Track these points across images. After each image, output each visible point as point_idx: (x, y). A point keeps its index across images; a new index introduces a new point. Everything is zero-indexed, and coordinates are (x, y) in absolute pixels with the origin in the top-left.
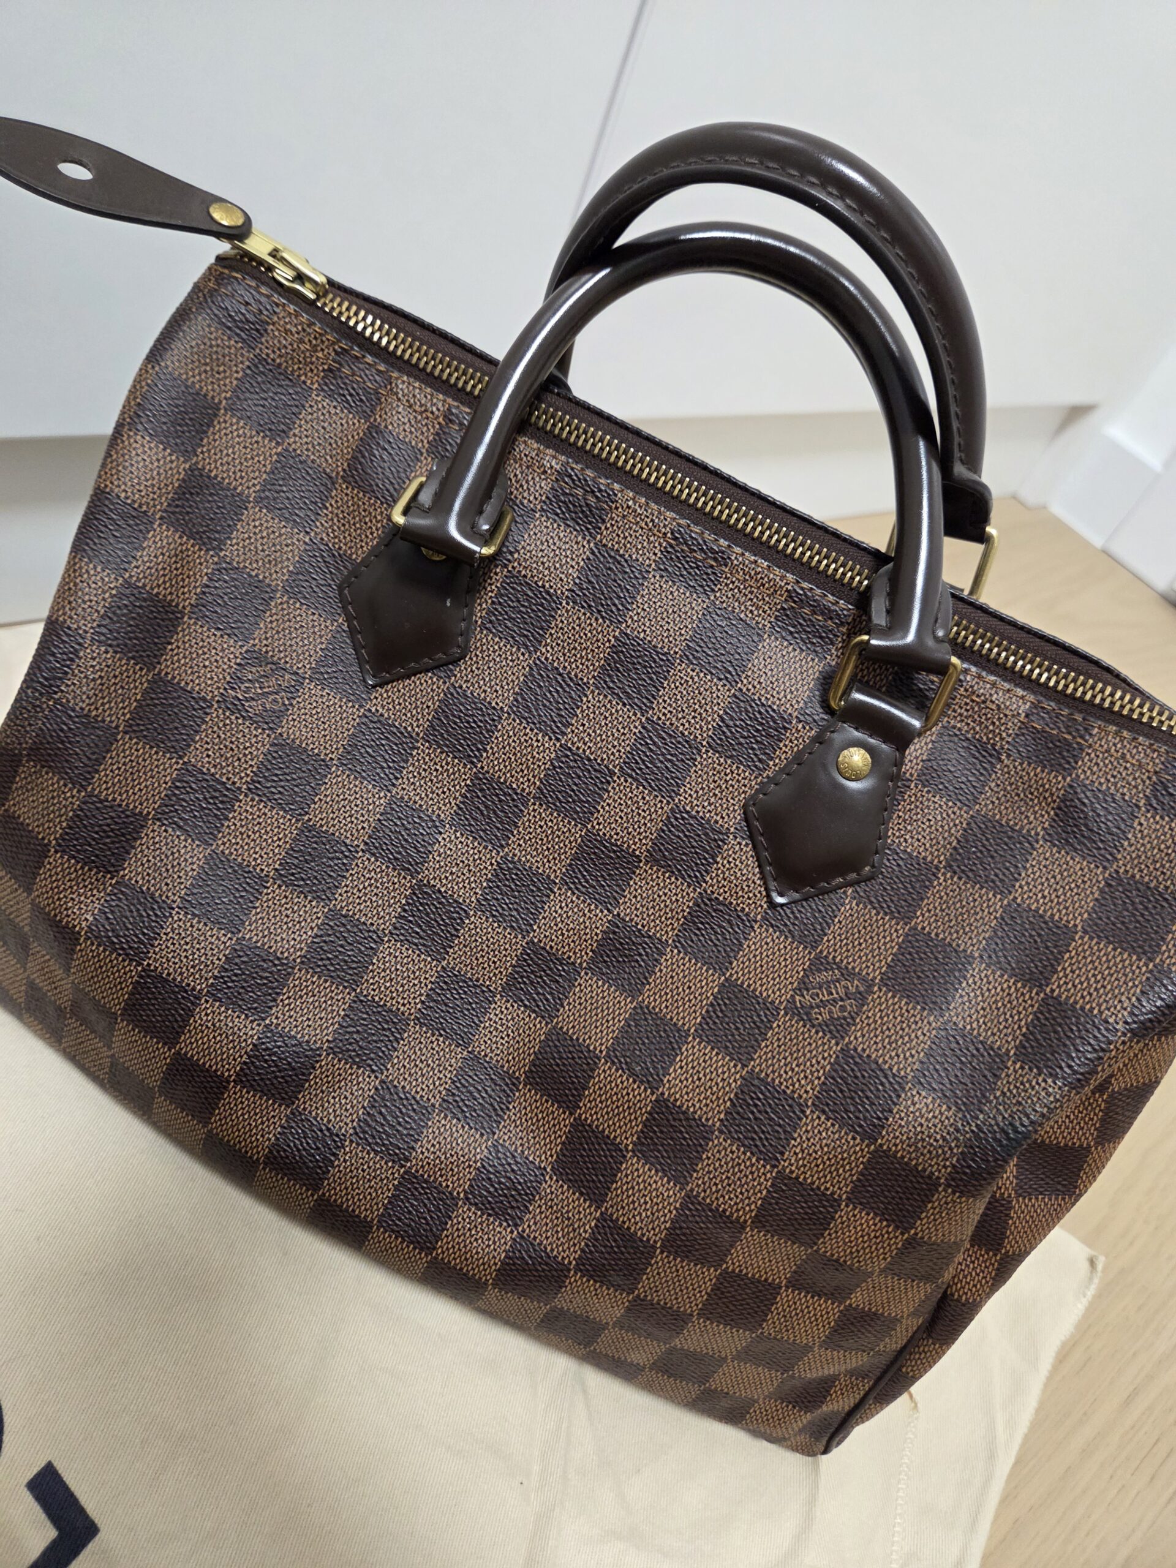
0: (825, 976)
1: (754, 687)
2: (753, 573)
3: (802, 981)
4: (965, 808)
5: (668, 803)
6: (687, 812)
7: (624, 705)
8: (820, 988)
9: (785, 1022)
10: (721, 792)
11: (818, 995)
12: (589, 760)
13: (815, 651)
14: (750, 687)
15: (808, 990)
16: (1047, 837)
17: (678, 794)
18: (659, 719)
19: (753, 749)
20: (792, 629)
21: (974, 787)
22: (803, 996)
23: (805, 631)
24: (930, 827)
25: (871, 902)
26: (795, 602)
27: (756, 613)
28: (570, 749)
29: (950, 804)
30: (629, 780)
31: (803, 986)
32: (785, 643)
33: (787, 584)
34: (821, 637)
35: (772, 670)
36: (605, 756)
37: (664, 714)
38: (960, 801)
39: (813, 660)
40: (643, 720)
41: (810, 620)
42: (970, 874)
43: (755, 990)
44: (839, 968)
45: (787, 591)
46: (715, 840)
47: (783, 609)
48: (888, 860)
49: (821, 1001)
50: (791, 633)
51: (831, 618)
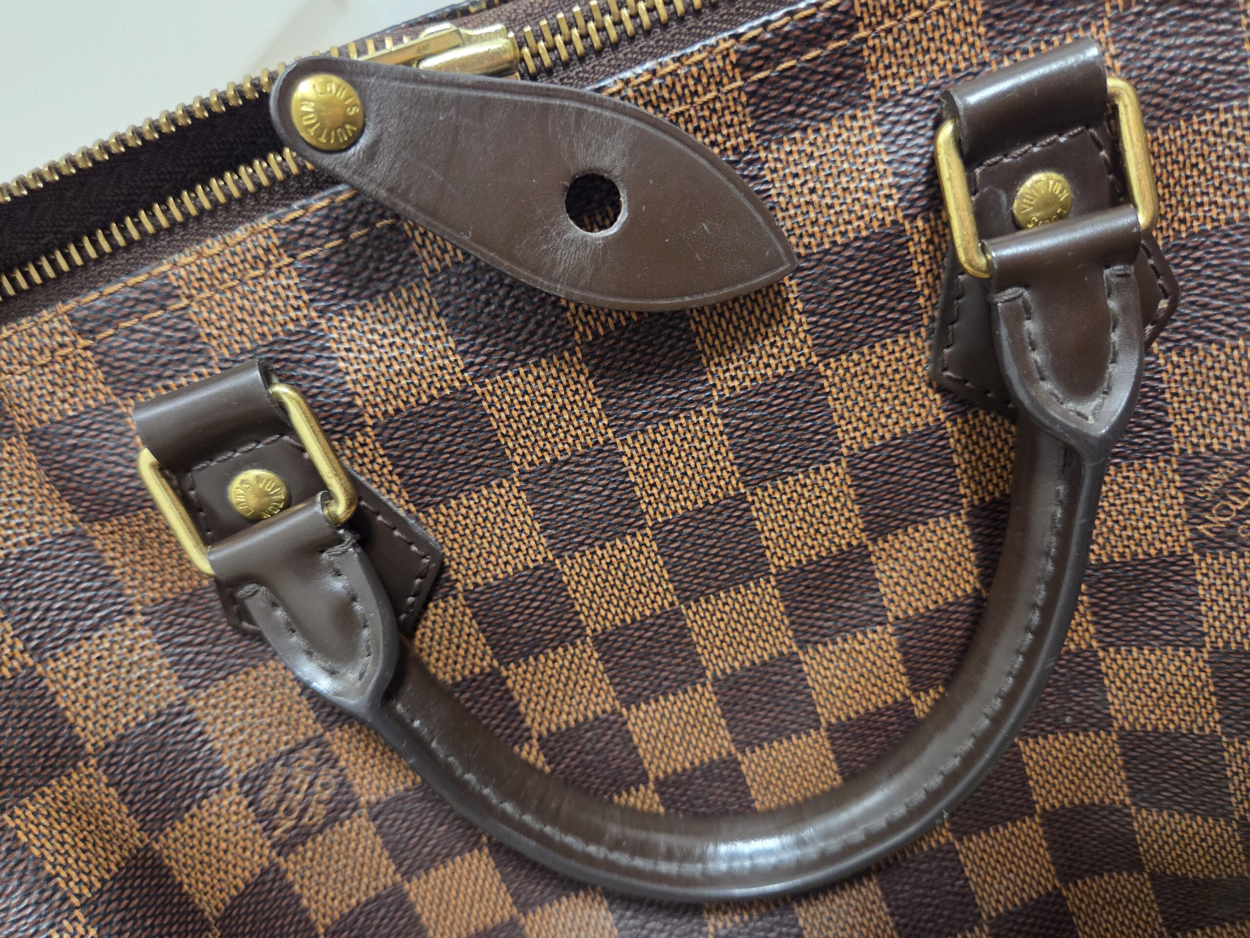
0: (1217, 479)
1: (812, 235)
2: (665, 93)
3: (1190, 505)
4: (1236, 103)
5: (838, 463)
6: (869, 451)
7: (676, 417)
8: (1224, 497)
9: (1209, 567)
10: (889, 390)
11: (1227, 508)
12: (700, 510)
13: (845, 104)
14: (806, 240)
15: (1208, 510)
17: (839, 444)
18: (734, 388)
19: (882, 308)
20: (788, 108)
21: (1226, 62)
22: (1207, 521)
23: (807, 92)
24: (1203, 172)
25: (1198, 338)
26: (759, 69)
27: (720, 138)
28: (667, 522)
29: (1208, 116)
30: (768, 484)
31: (1197, 510)
32: (797, 135)
33: (724, 58)
34: (838, 77)
35: (813, 191)
36: (713, 490)
37: (733, 378)
38: (1219, 99)
39: (854, 118)
40: (715, 409)
41: (803, 69)
43: (1135, 554)
44: (1227, 455)
45: (734, 66)
46: (933, 446)
47: (751, 95)
48: (1177, 266)
49: (1239, 512)
50: (792, 114)
51: (829, 37)
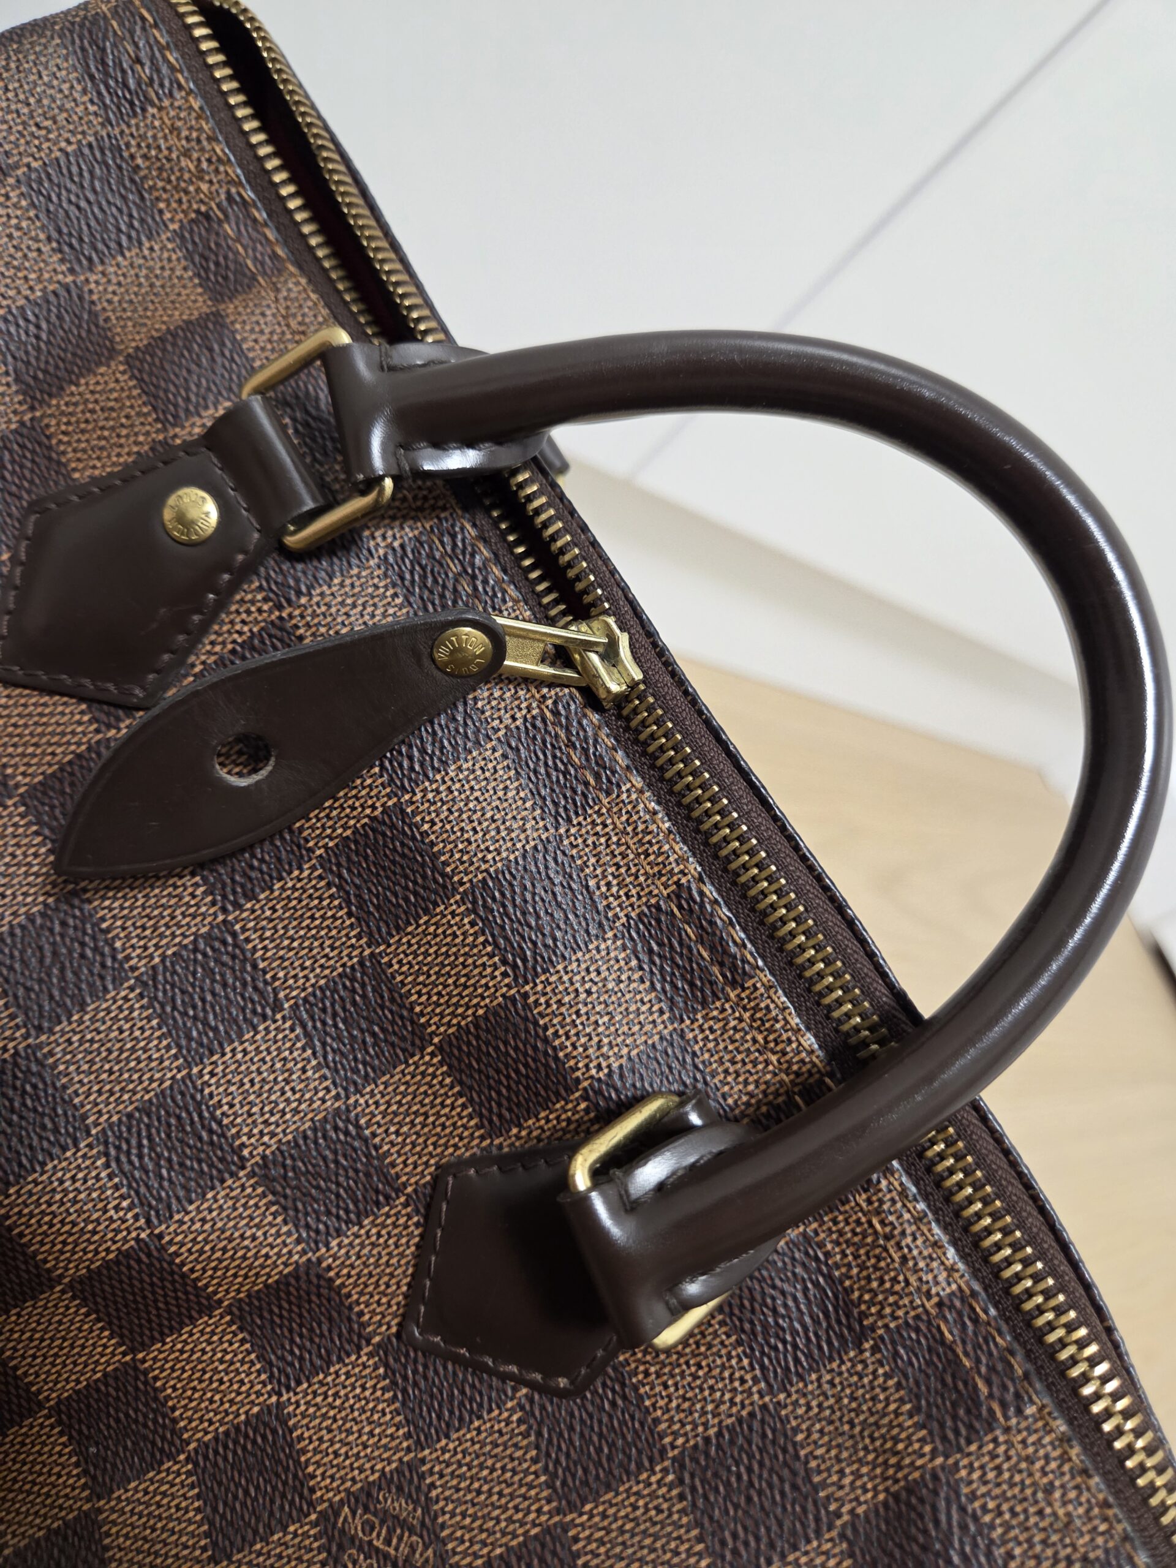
0: (399, 1506)
1: (548, 1005)
2: (641, 827)
3: (368, 1491)
4: (763, 1385)
5: (337, 1097)
6: (357, 1126)
7: (350, 914)
8: (383, 1522)
9: (306, 1535)
10: (424, 1126)
11: (372, 1529)
12: (255, 966)
13: (671, 1000)
14: (542, 1000)
15: (366, 1510)
16: (849, 1532)
17: (357, 1091)
18: (391, 966)
19: (499, 1093)
20: (655, 948)
21: (797, 1361)
22: (354, 1513)
23: (673, 960)
24: (695, 1377)
25: (539, 1434)
26: (680, 907)
27: (614, 889)
28: (234, 935)
29: (746, 1362)
30: (298, 1030)
31: (364, 1498)
32: (634, 963)
33: (682, 872)
34: (692, 985)
35: (589, 992)
36: (281, 974)
37: (400, 962)
38: (763, 1367)
39: (661, 1012)
40: (367, 952)
41: (690, 949)
42: (700, 1502)
43: (304, 1451)
44: (426, 1510)
45: (677, 883)
46: (377, 1192)
47: (658, 907)
48: (604, 1385)
49: (370, 1543)
50: (651, 951)
51: (721, 964)
